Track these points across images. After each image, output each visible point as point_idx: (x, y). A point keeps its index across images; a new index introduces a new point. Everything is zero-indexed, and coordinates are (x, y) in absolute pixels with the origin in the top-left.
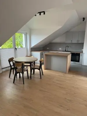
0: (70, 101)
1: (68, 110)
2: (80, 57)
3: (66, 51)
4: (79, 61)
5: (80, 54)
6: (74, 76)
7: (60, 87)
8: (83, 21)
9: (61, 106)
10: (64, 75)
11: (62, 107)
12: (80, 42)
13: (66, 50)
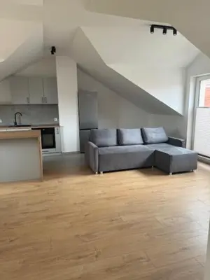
0: (88, 235)
1: (97, 256)
2: (56, 135)
3: (16, 126)
4: (53, 146)
5: (53, 129)
6: (60, 180)
7: (48, 217)
8: (53, 53)
9: (80, 257)
10: (39, 186)
11: (82, 260)
12: (49, 103)
13: (16, 123)
